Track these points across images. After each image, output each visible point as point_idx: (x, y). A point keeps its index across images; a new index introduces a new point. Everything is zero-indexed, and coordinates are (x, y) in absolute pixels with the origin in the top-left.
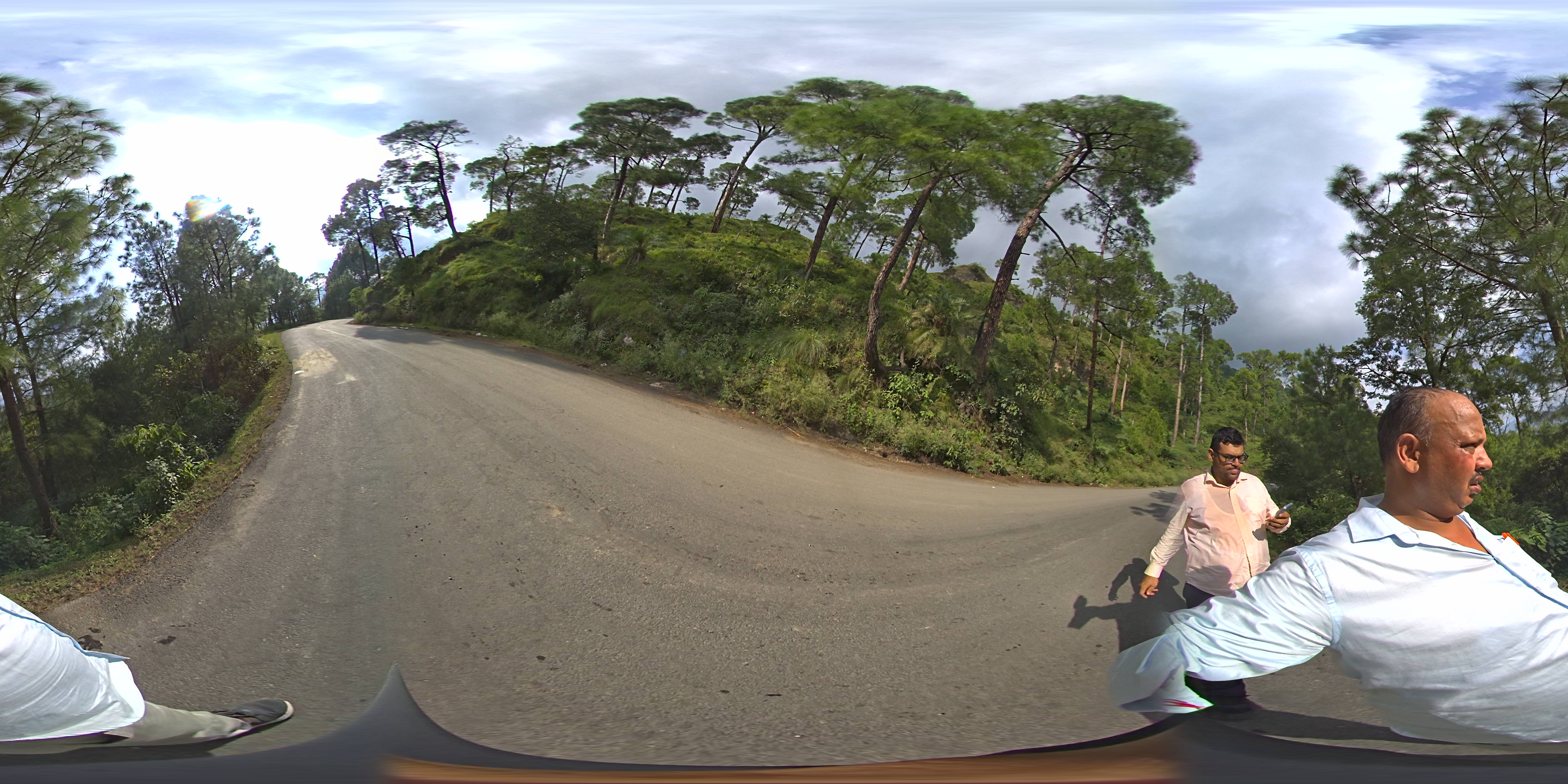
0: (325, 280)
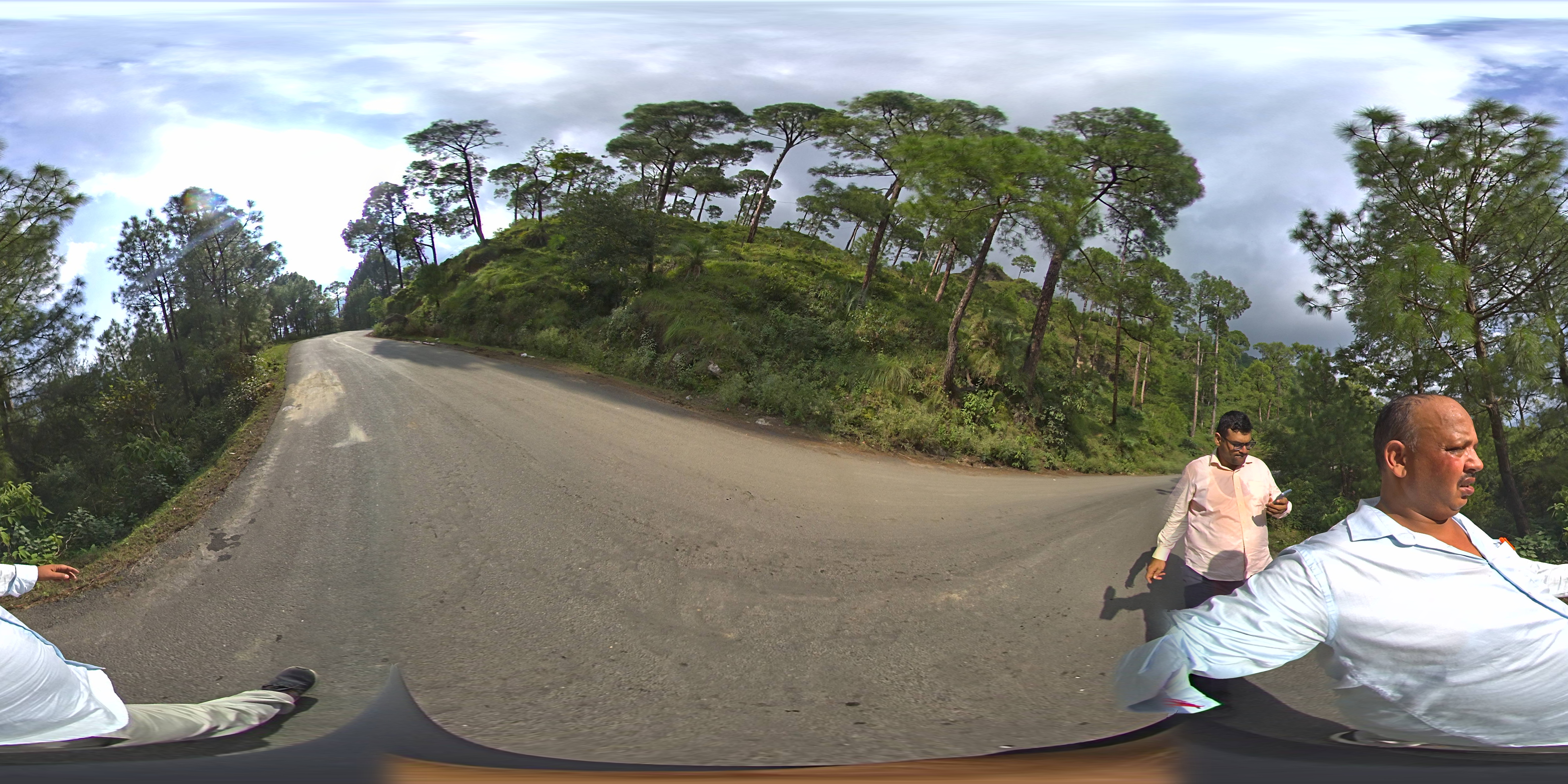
0: (345, 289)
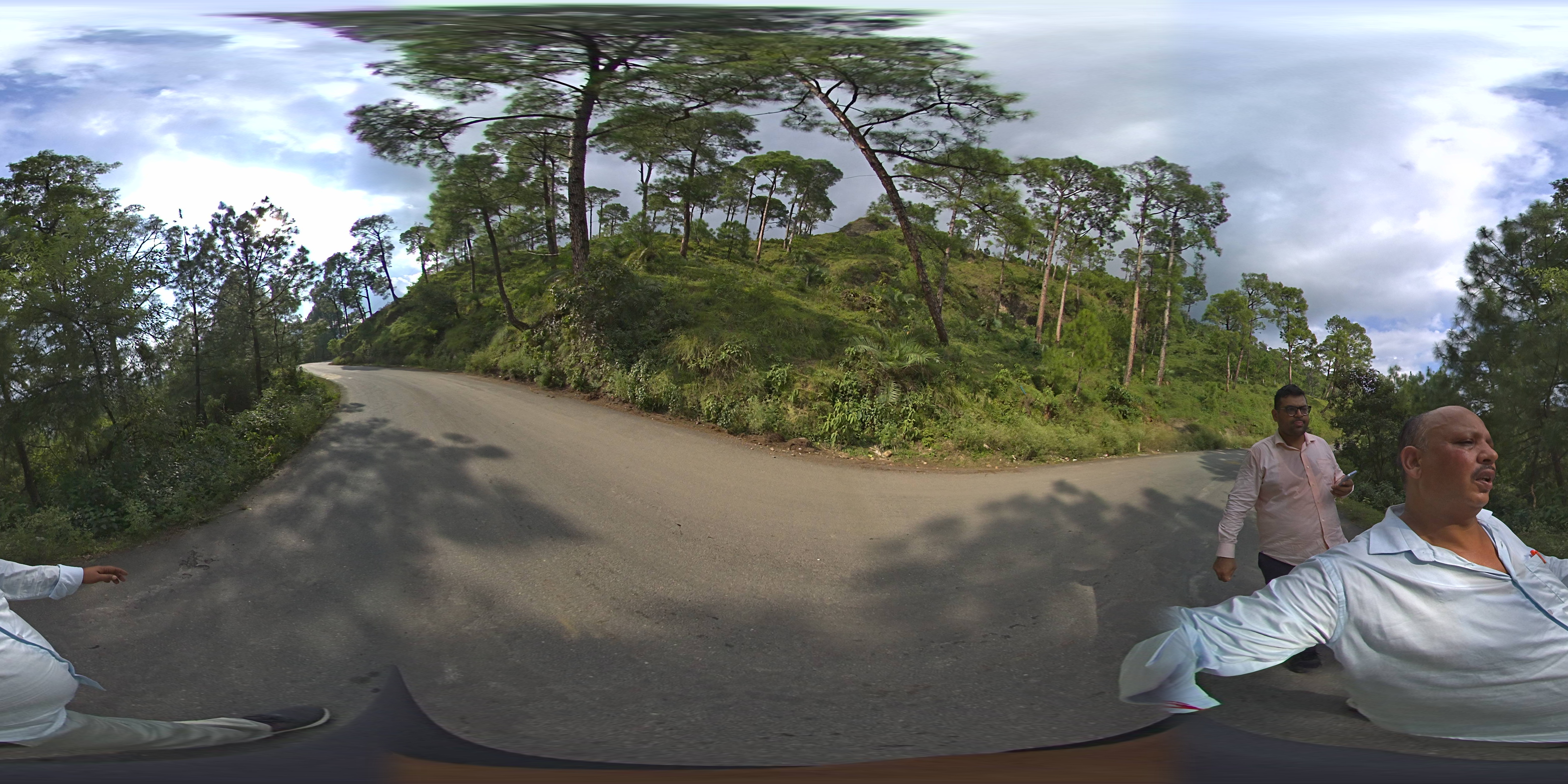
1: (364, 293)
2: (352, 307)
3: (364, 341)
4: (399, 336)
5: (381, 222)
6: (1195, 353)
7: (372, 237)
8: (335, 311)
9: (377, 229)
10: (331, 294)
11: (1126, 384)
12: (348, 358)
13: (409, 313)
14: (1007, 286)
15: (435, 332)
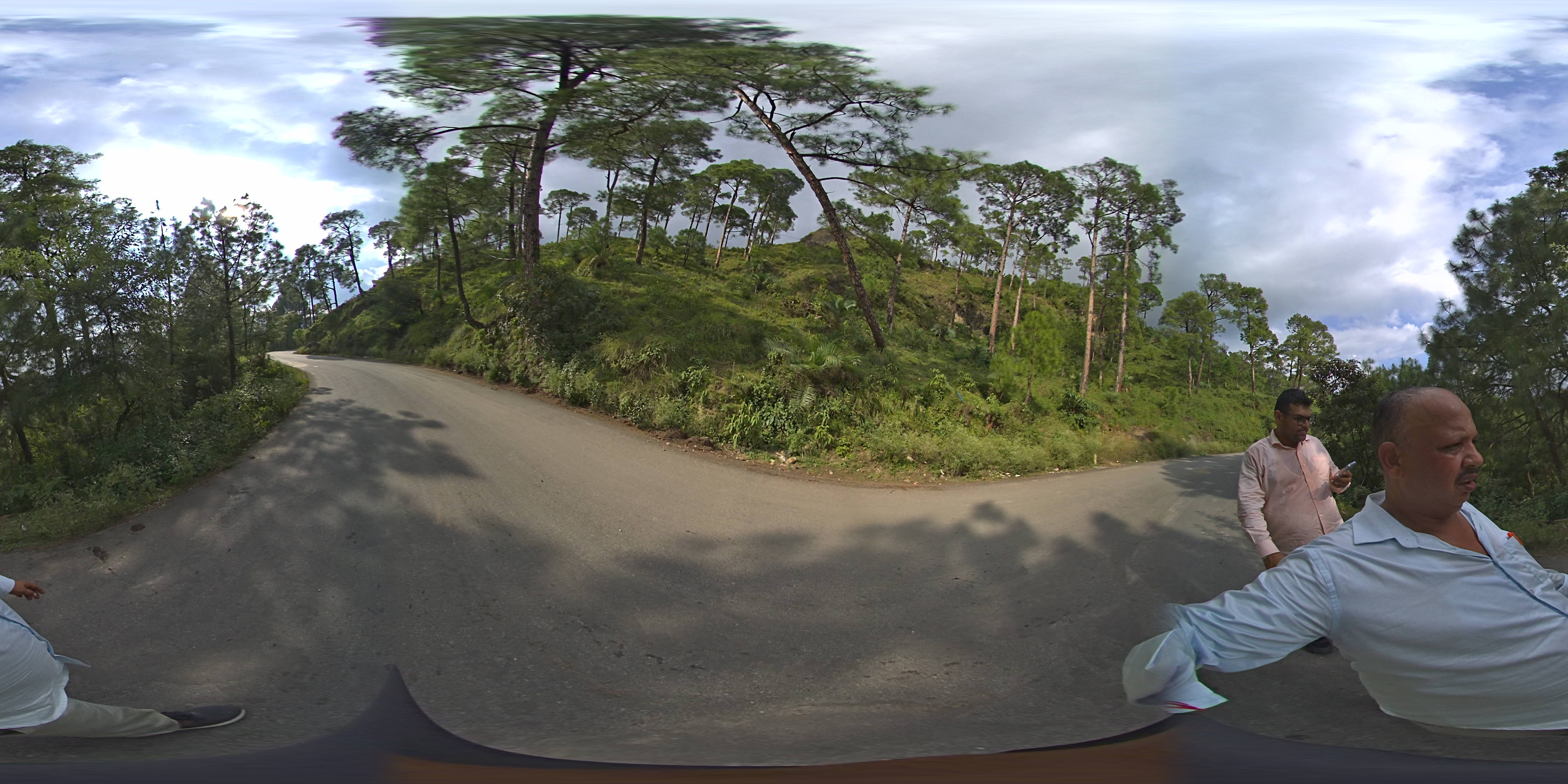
1: (331, 285)
2: (318, 298)
3: (329, 332)
4: (363, 328)
5: (352, 217)
6: (1152, 359)
7: (341, 231)
8: (301, 301)
9: (347, 224)
10: (298, 284)
11: (1083, 391)
12: (313, 348)
13: (373, 306)
14: (963, 296)
15: (398, 326)
